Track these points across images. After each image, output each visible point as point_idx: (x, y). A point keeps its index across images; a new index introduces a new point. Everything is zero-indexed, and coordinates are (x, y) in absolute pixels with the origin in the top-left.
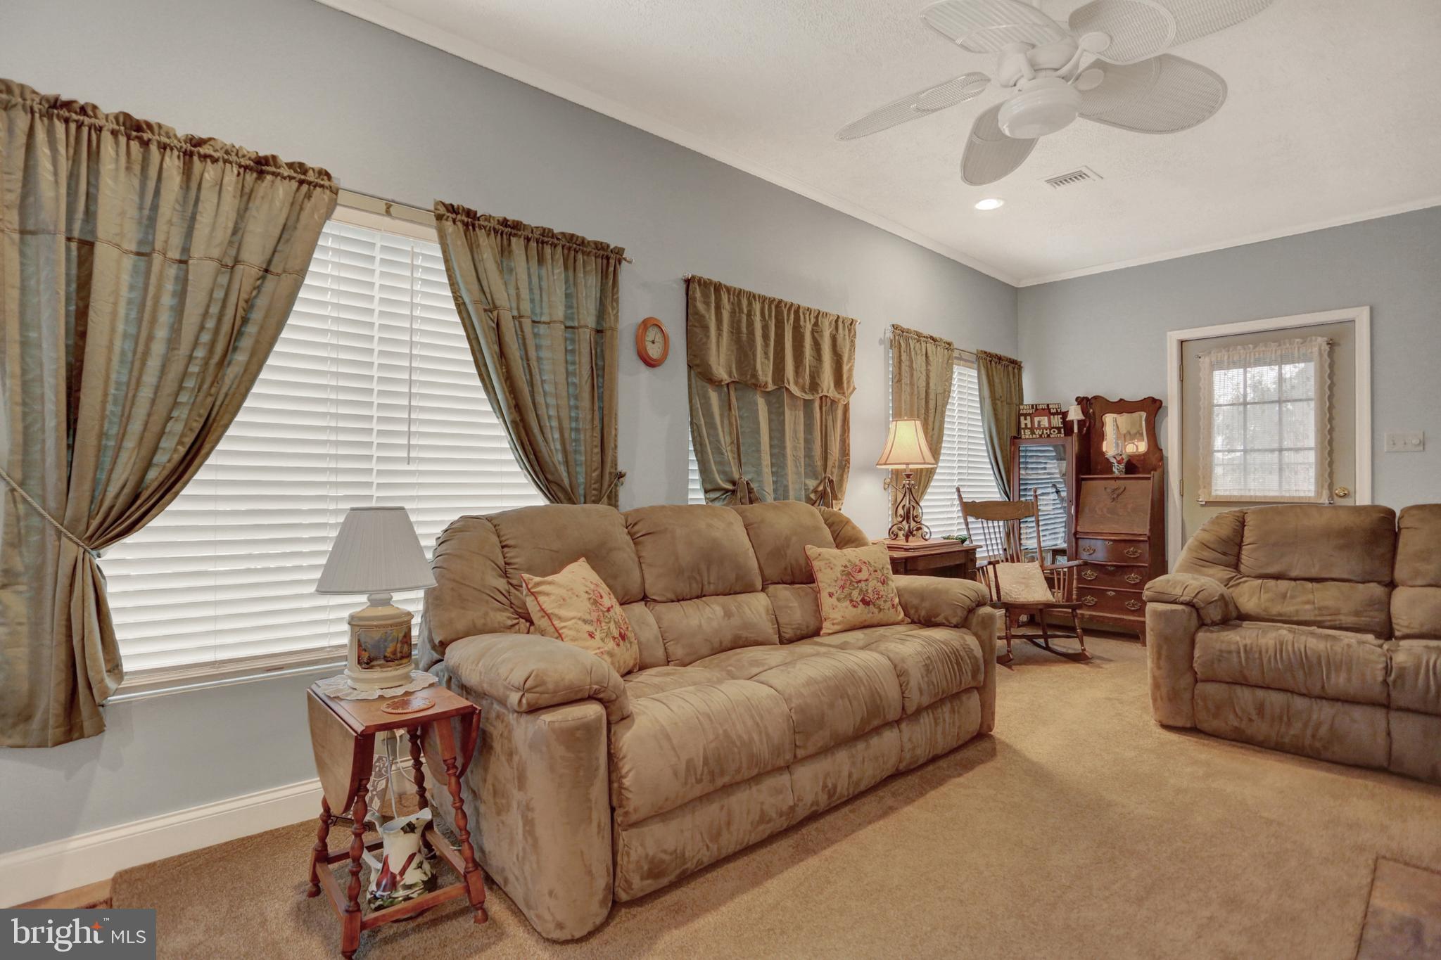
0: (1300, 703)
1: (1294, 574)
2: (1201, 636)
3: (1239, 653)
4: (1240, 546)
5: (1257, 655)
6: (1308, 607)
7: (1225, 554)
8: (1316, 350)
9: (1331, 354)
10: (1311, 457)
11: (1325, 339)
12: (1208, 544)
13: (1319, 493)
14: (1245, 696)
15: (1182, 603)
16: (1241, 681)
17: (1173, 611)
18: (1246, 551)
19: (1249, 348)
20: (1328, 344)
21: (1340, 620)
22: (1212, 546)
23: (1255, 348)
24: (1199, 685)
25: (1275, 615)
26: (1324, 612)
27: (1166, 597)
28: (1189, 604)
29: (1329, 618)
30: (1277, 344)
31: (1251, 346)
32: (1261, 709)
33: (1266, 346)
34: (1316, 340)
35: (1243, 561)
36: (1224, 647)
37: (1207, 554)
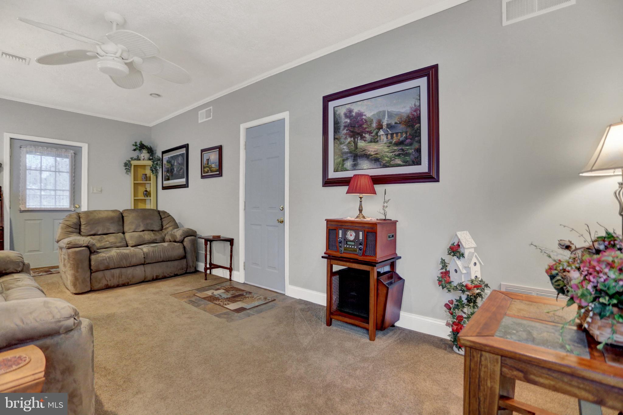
0: (123, 270)
1: (99, 233)
2: (93, 257)
3: (106, 259)
4: (80, 225)
5: (112, 259)
6: (108, 243)
7: (76, 229)
8: (70, 155)
9: (75, 157)
10: (68, 194)
11: (74, 151)
12: (69, 226)
13: (70, 207)
14: (108, 273)
15: (84, 247)
16: (107, 269)
17: (80, 251)
18: (82, 227)
19: (45, 149)
20: (74, 154)
21: (117, 245)
22: (72, 226)
23: (47, 149)
24: (93, 274)
25: (99, 247)
26: (112, 244)
27: (77, 246)
28: (87, 247)
29: (114, 245)
30: (56, 149)
31: (45, 148)
32: (113, 276)
33: (51, 149)
34: (70, 151)
35: (82, 231)
36: (101, 258)
37: (70, 230)
